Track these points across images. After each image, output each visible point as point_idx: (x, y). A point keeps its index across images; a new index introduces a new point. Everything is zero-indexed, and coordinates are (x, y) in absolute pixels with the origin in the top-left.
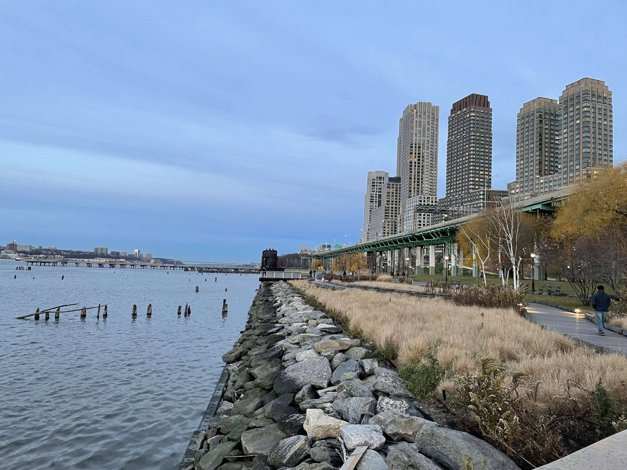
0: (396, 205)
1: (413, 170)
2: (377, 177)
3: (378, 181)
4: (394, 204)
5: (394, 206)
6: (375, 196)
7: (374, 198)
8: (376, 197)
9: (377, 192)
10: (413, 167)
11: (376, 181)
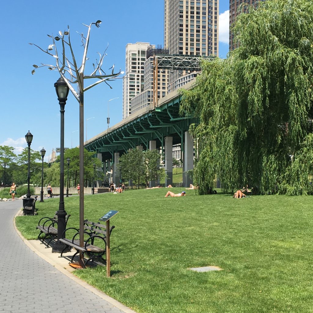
0: (164, 88)
1: (184, 37)
2: (139, 51)
3: (140, 57)
4: (161, 88)
5: (161, 90)
6: (136, 78)
7: (136, 81)
8: (138, 79)
9: (139, 72)
10: (184, 32)
11: (137, 57)
